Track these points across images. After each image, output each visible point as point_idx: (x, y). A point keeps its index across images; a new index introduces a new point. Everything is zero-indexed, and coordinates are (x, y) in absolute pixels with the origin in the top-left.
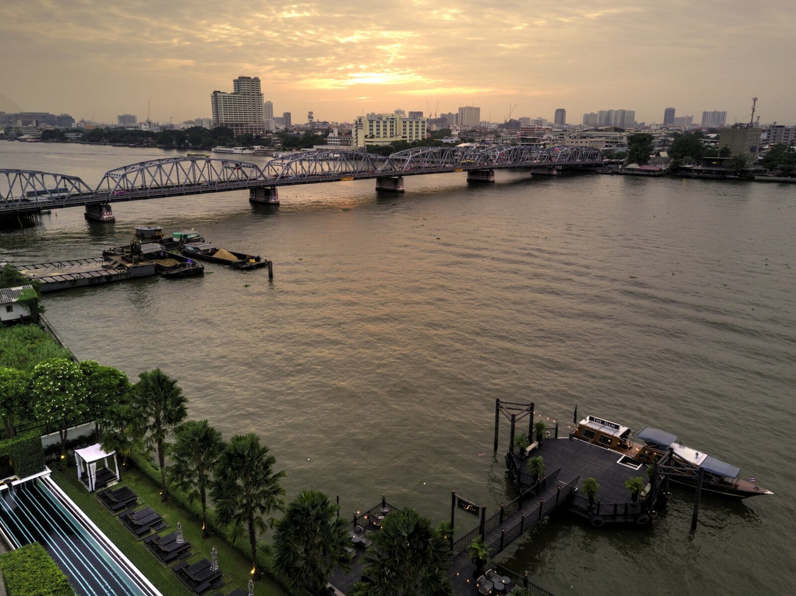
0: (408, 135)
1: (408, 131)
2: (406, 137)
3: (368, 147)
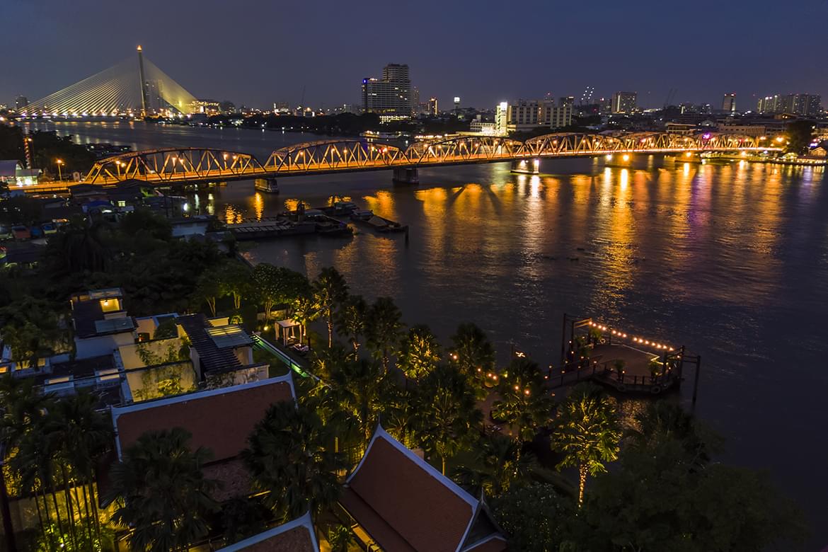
0: (551, 121)
1: (552, 118)
2: (549, 124)
3: (510, 132)
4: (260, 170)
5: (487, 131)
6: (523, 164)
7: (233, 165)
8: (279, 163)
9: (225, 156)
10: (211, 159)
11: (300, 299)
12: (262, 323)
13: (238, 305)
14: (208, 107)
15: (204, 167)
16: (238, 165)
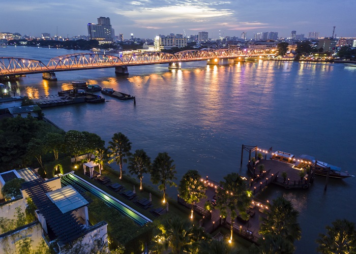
1: (178, 43)
2: (178, 46)
3: (161, 50)
4: (44, 68)
5: (151, 49)
6: (174, 64)
7: (29, 66)
8: (54, 64)
9: (24, 61)
10: (15, 62)
11: (98, 150)
12: (74, 164)
13: (57, 157)
14: (7, 36)
15: (12, 67)
16: (31, 66)
